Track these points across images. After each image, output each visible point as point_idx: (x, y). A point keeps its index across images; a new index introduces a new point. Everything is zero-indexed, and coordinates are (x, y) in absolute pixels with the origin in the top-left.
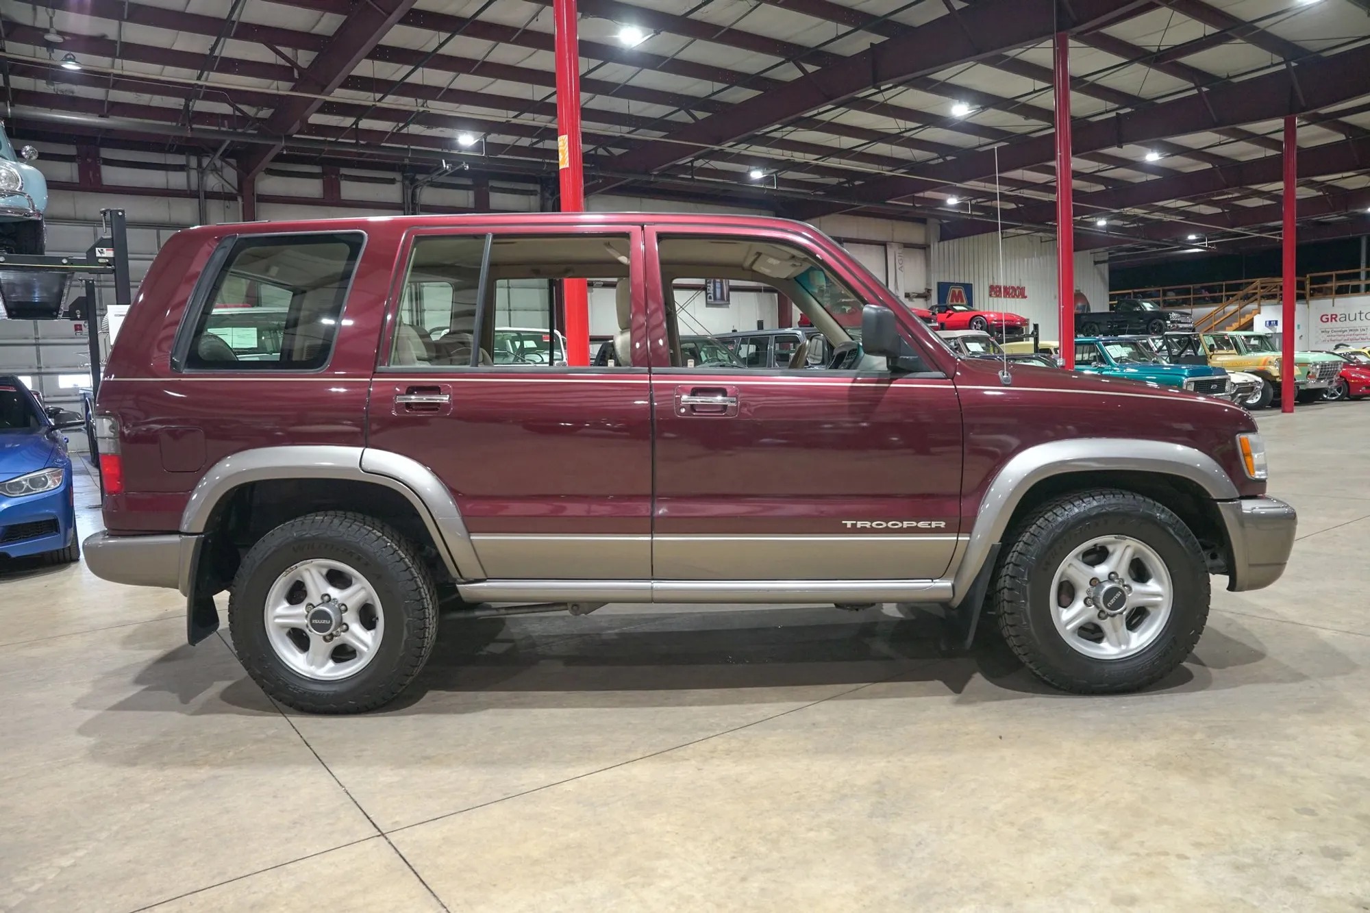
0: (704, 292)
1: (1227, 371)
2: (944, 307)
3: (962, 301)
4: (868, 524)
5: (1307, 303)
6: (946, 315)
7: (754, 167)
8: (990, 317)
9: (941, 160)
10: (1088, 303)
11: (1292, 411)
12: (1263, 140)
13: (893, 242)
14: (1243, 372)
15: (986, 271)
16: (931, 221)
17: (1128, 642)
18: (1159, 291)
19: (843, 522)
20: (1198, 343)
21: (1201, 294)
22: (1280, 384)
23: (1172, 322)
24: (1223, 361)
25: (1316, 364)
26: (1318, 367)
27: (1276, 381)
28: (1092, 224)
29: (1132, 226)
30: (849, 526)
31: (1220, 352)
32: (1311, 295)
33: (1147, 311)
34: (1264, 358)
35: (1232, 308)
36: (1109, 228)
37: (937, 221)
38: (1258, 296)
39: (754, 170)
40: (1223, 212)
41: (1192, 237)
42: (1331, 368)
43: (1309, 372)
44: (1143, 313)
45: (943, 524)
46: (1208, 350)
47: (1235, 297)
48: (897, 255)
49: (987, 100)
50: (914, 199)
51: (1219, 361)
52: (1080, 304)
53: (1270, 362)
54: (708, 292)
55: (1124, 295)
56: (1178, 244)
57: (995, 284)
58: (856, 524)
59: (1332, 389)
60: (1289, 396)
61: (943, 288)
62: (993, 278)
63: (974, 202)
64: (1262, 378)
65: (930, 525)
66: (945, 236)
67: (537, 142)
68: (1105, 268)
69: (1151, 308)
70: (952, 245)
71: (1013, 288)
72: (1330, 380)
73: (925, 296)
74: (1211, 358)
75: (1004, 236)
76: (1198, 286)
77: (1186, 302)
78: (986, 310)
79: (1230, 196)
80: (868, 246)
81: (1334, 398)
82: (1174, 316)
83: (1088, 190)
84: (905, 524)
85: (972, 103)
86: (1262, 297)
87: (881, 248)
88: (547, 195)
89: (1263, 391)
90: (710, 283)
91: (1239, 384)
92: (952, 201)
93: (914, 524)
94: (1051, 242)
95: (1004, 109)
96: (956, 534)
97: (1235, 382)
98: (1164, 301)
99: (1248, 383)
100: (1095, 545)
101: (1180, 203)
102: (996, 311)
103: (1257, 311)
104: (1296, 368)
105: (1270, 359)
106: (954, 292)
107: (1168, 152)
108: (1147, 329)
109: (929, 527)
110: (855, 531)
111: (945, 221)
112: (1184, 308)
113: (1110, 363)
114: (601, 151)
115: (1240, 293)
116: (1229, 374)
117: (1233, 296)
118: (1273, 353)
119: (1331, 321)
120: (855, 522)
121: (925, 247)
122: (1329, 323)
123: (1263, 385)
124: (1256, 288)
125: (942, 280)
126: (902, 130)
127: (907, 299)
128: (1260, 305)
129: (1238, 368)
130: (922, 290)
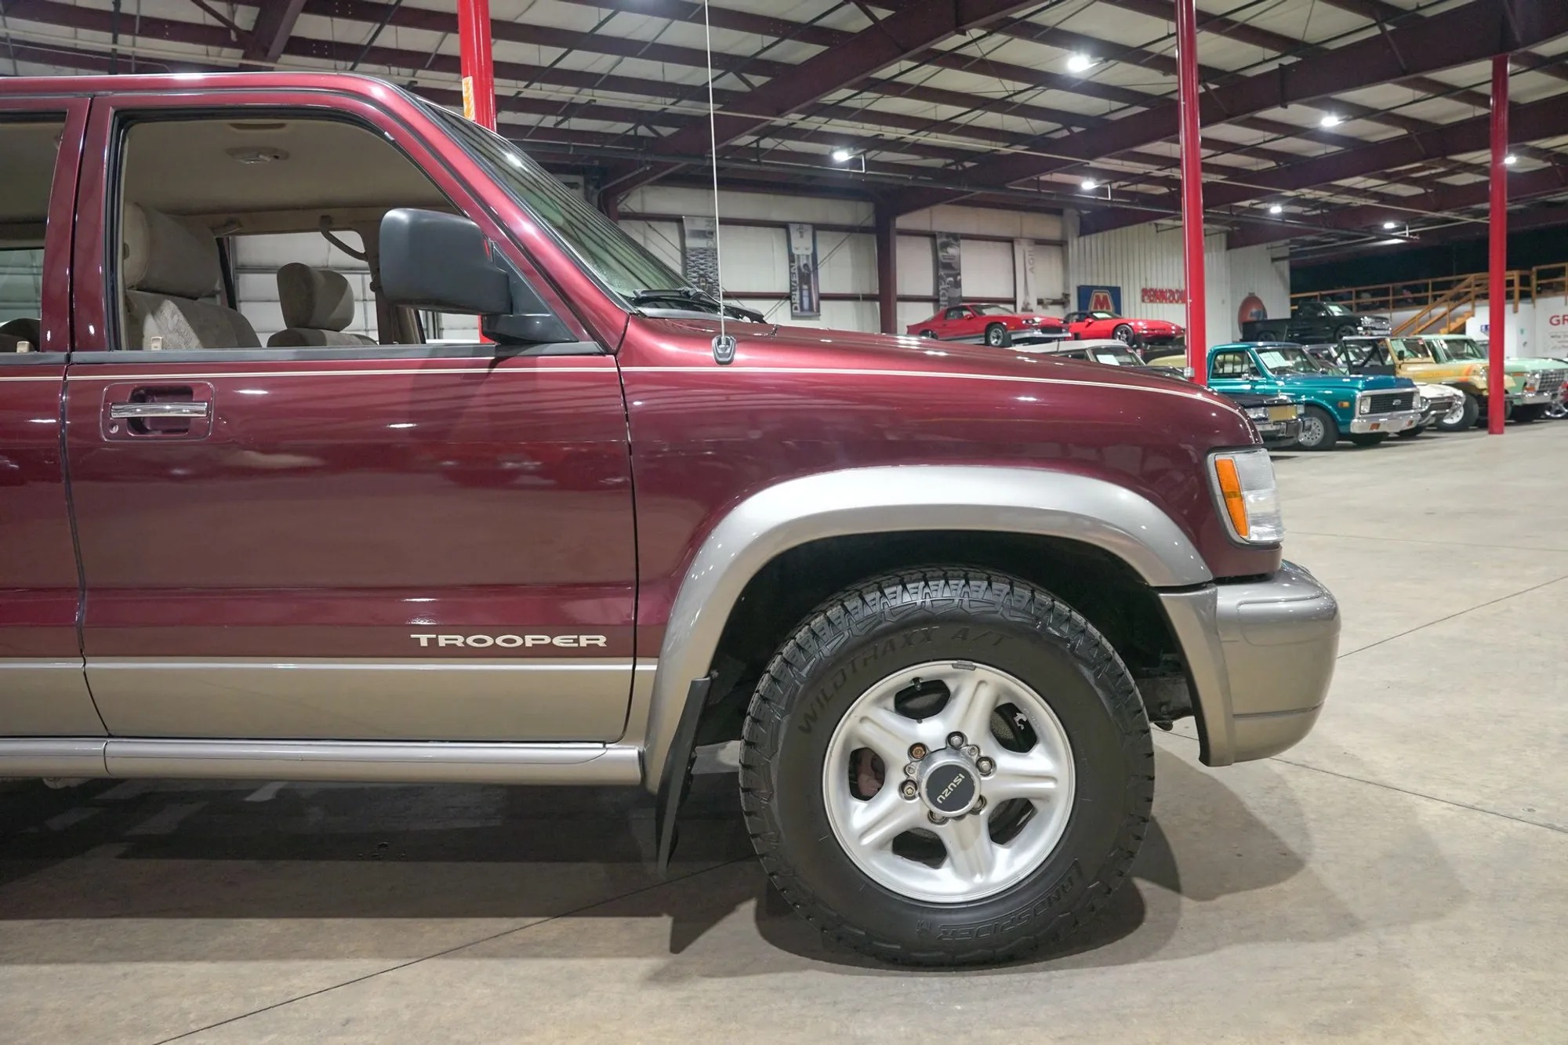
0: (788, 302)
1: (1415, 383)
2: (1084, 314)
3: (1108, 308)
4: (459, 641)
5: (1533, 302)
6: (1086, 324)
7: (838, 147)
8: (1136, 325)
9: (1066, 133)
10: (1264, 310)
11: (1501, 432)
12: (1468, 95)
13: (1021, 238)
14: (1440, 384)
15: (1137, 272)
16: (1068, 211)
17: (988, 867)
18: (1351, 292)
19: (413, 636)
20: (1387, 352)
21: (1402, 294)
22: (1487, 398)
23: (1365, 329)
24: (1415, 371)
25: (1534, 373)
26: (1537, 376)
27: (1482, 395)
28: (1265, 211)
29: (1314, 213)
30: (424, 643)
31: (1412, 360)
32: (1539, 292)
33: (1334, 316)
34: (1467, 367)
35: (1440, 311)
36: (1286, 215)
37: (1075, 212)
38: (1472, 296)
39: (837, 150)
40: (1427, 193)
41: (1389, 225)
42: (1555, 378)
43: (1525, 384)
44: (1330, 319)
45: (601, 641)
46: (1396, 358)
47: (1443, 298)
48: (1027, 254)
49: (1112, 51)
50: (1039, 183)
51: (1410, 371)
52: (1254, 310)
53: (1475, 371)
54: (793, 301)
55: (1309, 298)
56: (1373, 234)
57: (1149, 288)
58: (436, 640)
59: (1556, 405)
60: (1497, 414)
61: (1085, 293)
62: (1146, 279)
63: (1115, 185)
64: (1464, 392)
65: (577, 641)
66: (1085, 229)
67: (562, 122)
68: (1285, 266)
69: (1340, 312)
70: (1094, 241)
71: (1171, 291)
72: (1554, 392)
73: (1063, 302)
74: (1400, 367)
75: (1159, 229)
76: (1399, 285)
77: (1384, 305)
78: (1133, 318)
79: (1433, 171)
80: (990, 243)
81: (1559, 416)
82: (1367, 320)
83: (1255, 168)
84: (529, 641)
85: (1095, 55)
86: (1477, 297)
87: (1008, 245)
88: (591, 188)
89: (1465, 406)
90: (795, 290)
91: (1432, 399)
92: (1088, 185)
93: (547, 640)
94: (1218, 235)
95: (1136, 62)
96: (632, 659)
97: (1427, 397)
98: (1358, 305)
99: (1443, 398)
100: (916, 680)
101: (1371, 183)
102: (1144, 318)
103: (1469, 314)
104: (1506, 377)
105: (1476, 369)
106: (1098, 297)
107: (1349, 114)
108: (1335, 336)
109: (576, 645)
110: (433, 652)
111: (1085, 212)
112: (1381, 312)
113: (1265, 375)
114: (643, 131)
115: (1449, 293)
116: (1418, 387)
117: (1441, 296)
118: (1481, 361)
119: (1564, 323)
120: (434, 636)
121: (1062, 244)
122: (1561, 325)
123: (1464, 400)
124: (1469, 286)
125: (1082, 283)
126: (1011, 93)
127: (1040, 307)
128: (1474, 306)
129: (1431, 379)
130: (1058, 296)
